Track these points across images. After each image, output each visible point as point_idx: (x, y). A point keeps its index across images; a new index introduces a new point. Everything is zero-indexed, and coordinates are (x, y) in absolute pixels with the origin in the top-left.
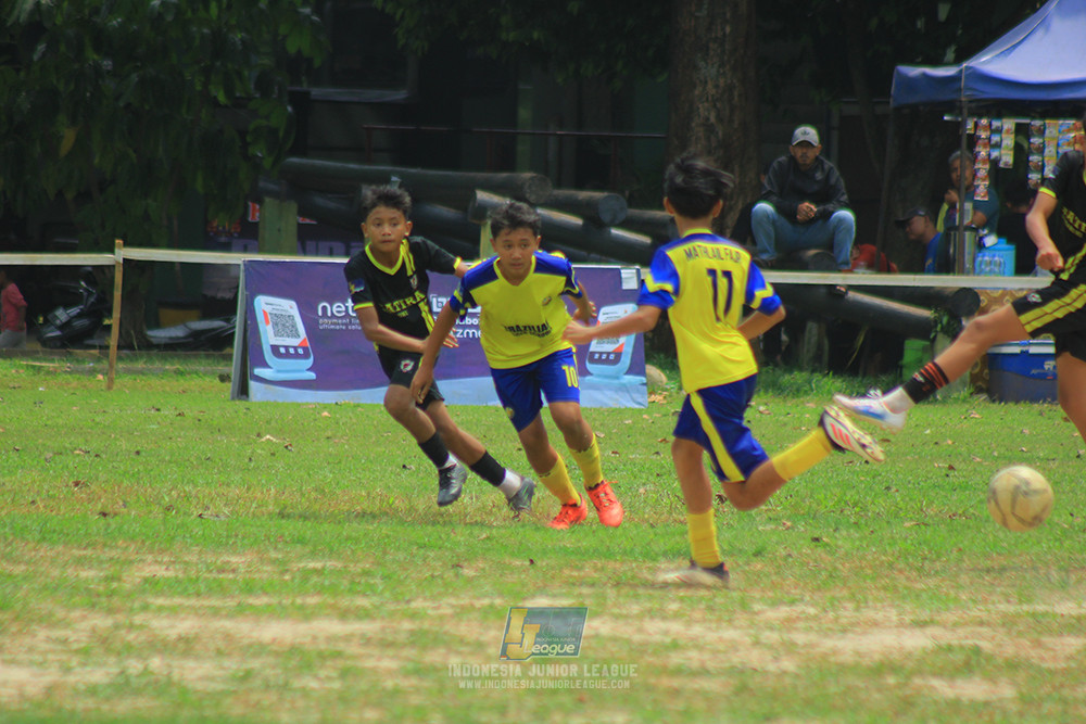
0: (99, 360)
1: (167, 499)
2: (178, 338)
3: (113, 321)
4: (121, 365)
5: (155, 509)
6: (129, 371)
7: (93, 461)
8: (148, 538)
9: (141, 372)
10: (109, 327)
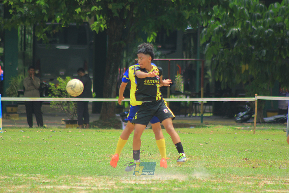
0: (251, 126)
1: (270, 163)
2: (272, 120)
3: (255, 115)
4: (257, 128)
5: (267, 166)
6: (259, 129)
7: (250, 153)
8: (265, 174)
9: (262, 129)
10: (254, 117)
